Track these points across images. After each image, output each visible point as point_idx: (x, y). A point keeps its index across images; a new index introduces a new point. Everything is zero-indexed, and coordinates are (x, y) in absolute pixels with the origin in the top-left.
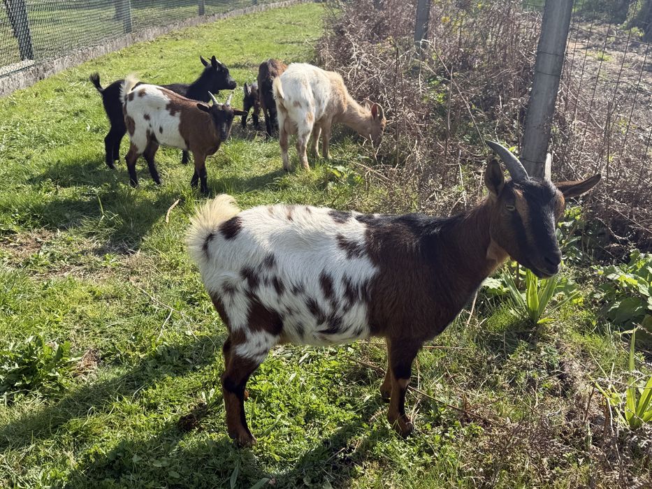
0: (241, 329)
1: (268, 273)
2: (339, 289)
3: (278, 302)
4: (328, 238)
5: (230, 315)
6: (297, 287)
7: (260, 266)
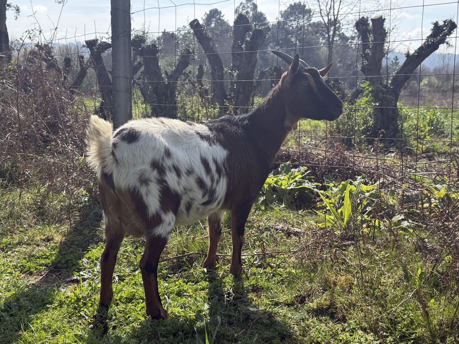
0: (157, 213)
1: (168, 163)
2: (213, 167)
3: (179, 183)
4: (192, 135)
5: (148, 201)
6: (189, 170)
7: (163, 158)
